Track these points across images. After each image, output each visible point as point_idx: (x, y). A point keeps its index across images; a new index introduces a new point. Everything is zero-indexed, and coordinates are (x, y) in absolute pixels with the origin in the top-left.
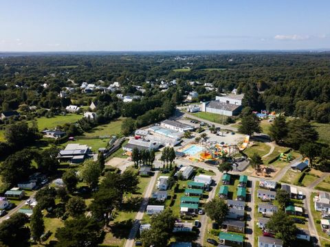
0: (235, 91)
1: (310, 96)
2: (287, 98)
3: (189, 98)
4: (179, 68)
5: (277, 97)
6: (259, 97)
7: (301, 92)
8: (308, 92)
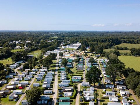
0: (78, 43)
1: (103, 41)
2: (96, 42)
3: (62, 45)
4: (52, 37)
5: (92, 42)
6: (87, 43)
7: (100, 40)
8: (102, 40)
